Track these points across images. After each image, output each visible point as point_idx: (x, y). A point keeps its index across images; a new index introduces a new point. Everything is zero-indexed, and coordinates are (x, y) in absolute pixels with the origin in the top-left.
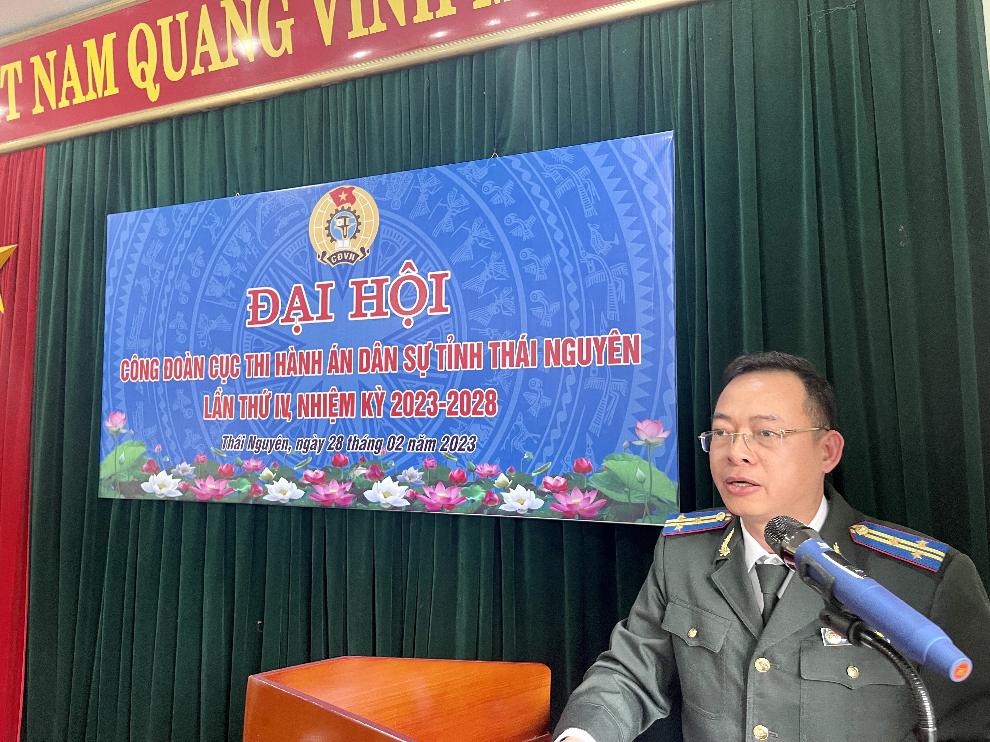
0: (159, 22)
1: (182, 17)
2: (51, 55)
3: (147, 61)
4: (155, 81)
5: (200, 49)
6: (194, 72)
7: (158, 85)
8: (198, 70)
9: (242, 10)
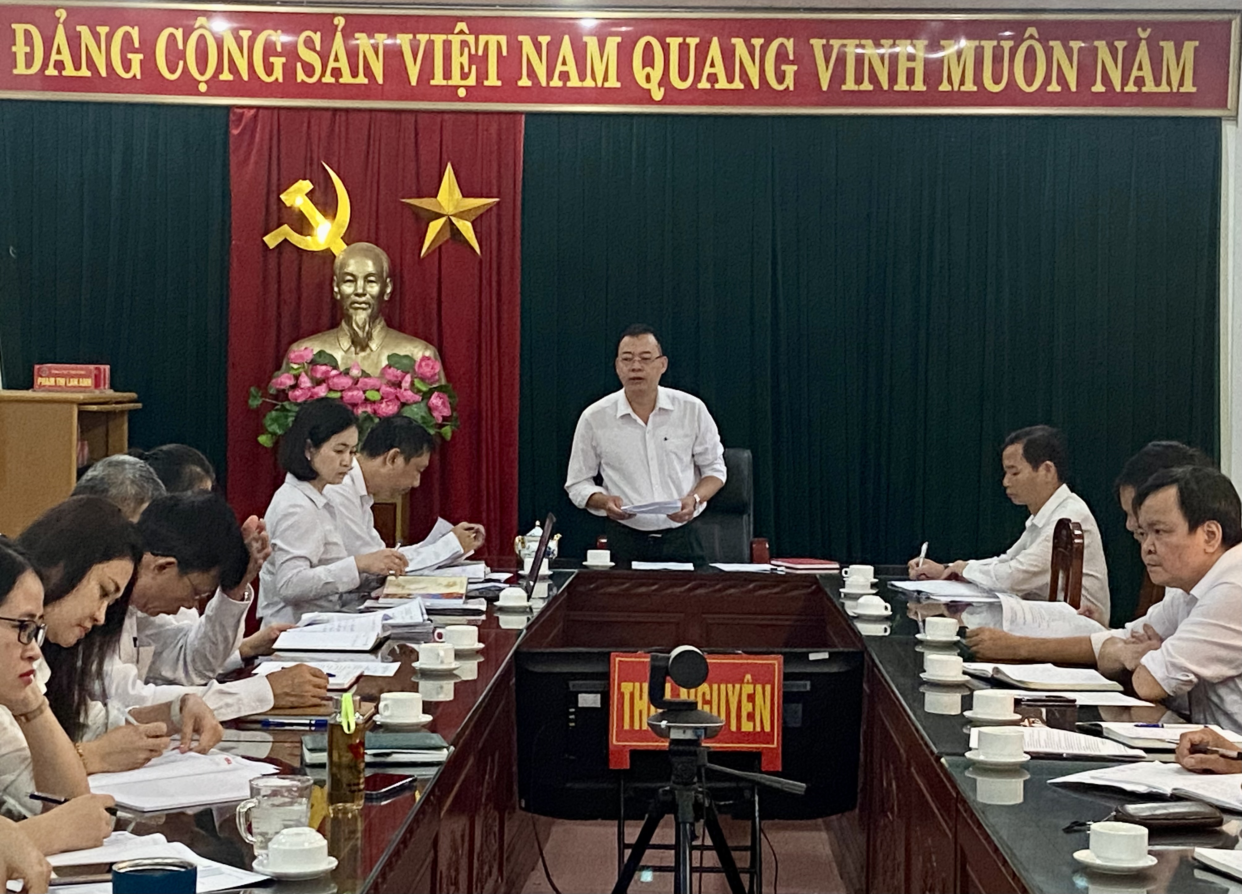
2: (544, 40)
3: (653, 68)
4: (660, 85)
5: (707, 70)
6: (700, 86)
7: (662, 89)
8: (704, 84)
9: (751, 49)
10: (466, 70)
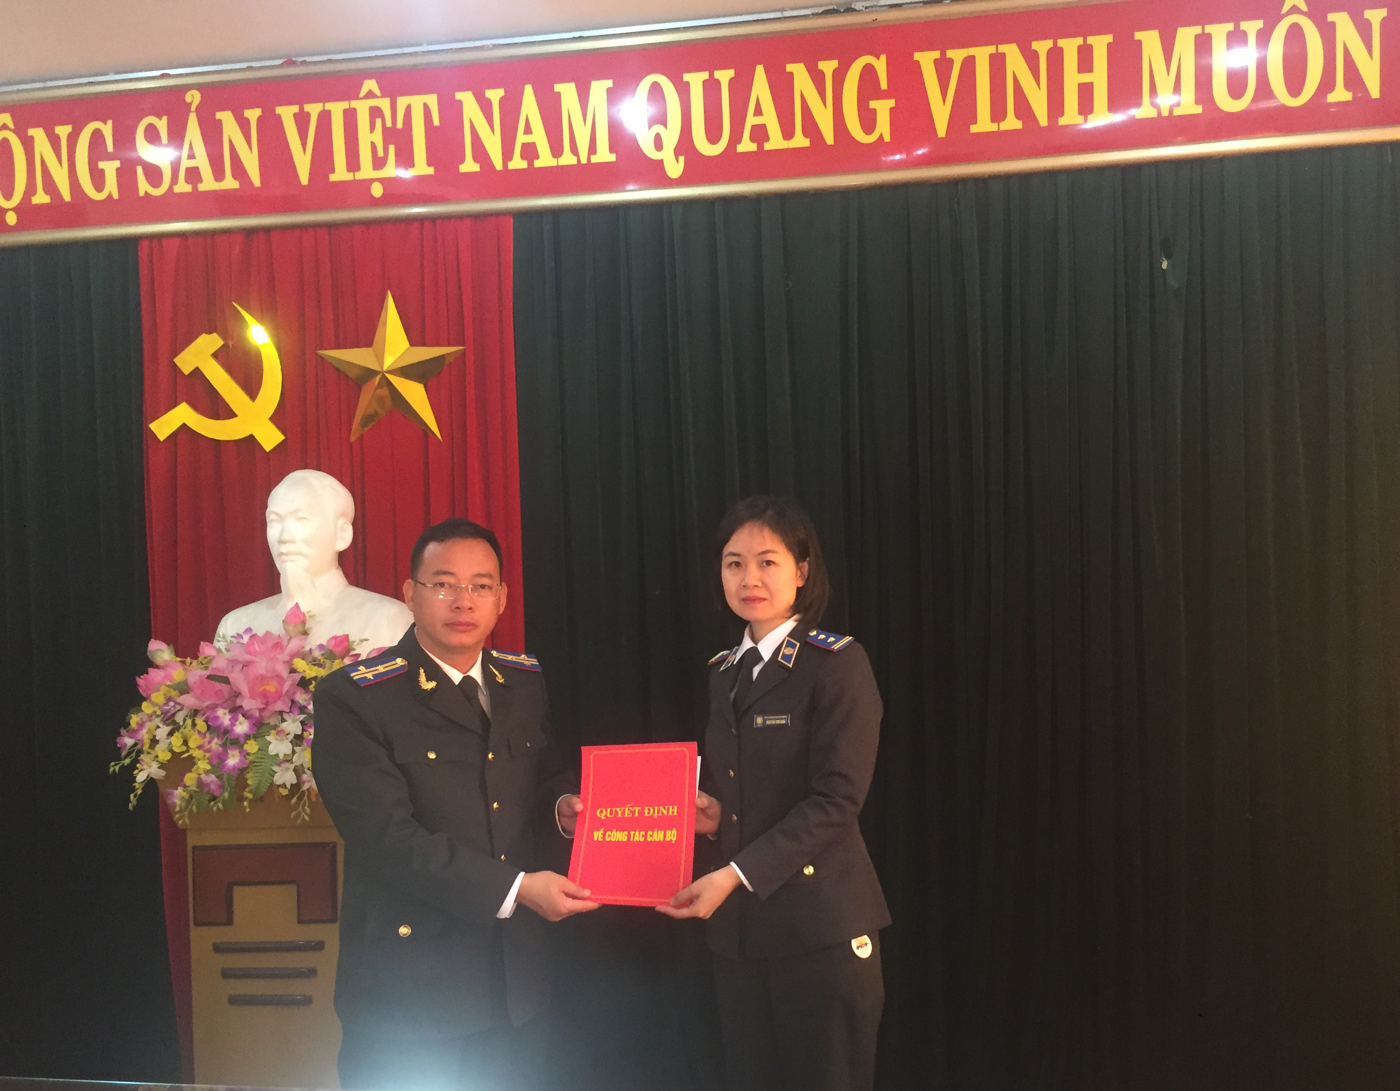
0: (687, 77)
1: (724, 76)
2: (495, 95)
3: (665, 125)
4: (678, 152)
5: (751, 120)
6: (740, 148)
7: (682, 159)
8: (746, 146)
9: (818, 79)
10: (381, 153)
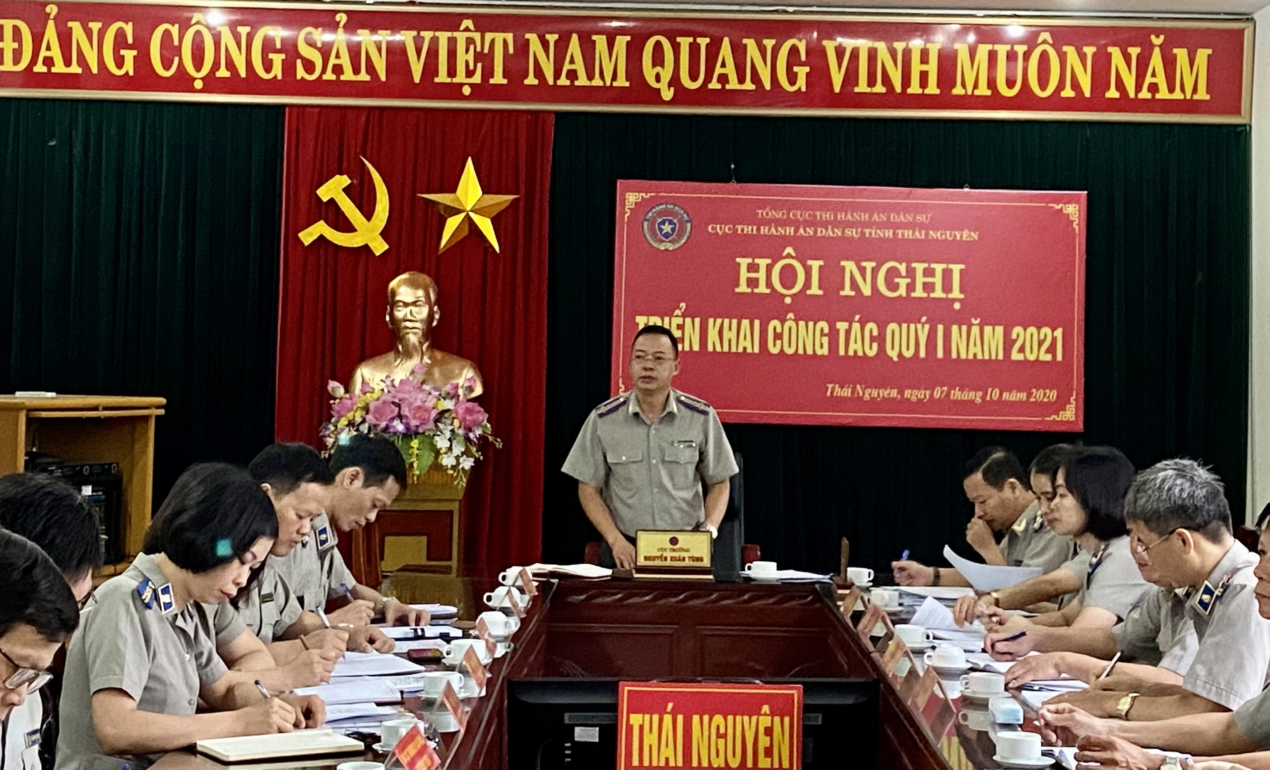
0: (679, 39)
1: (703, 41)
2: (552, 38)
3: (663, 67)
4: (670, 85)
5: (718, 70)
6: (711, 86)
7: (672, 89)
8: (714, 85)
9: (762, 50)
10: (471, 67)
